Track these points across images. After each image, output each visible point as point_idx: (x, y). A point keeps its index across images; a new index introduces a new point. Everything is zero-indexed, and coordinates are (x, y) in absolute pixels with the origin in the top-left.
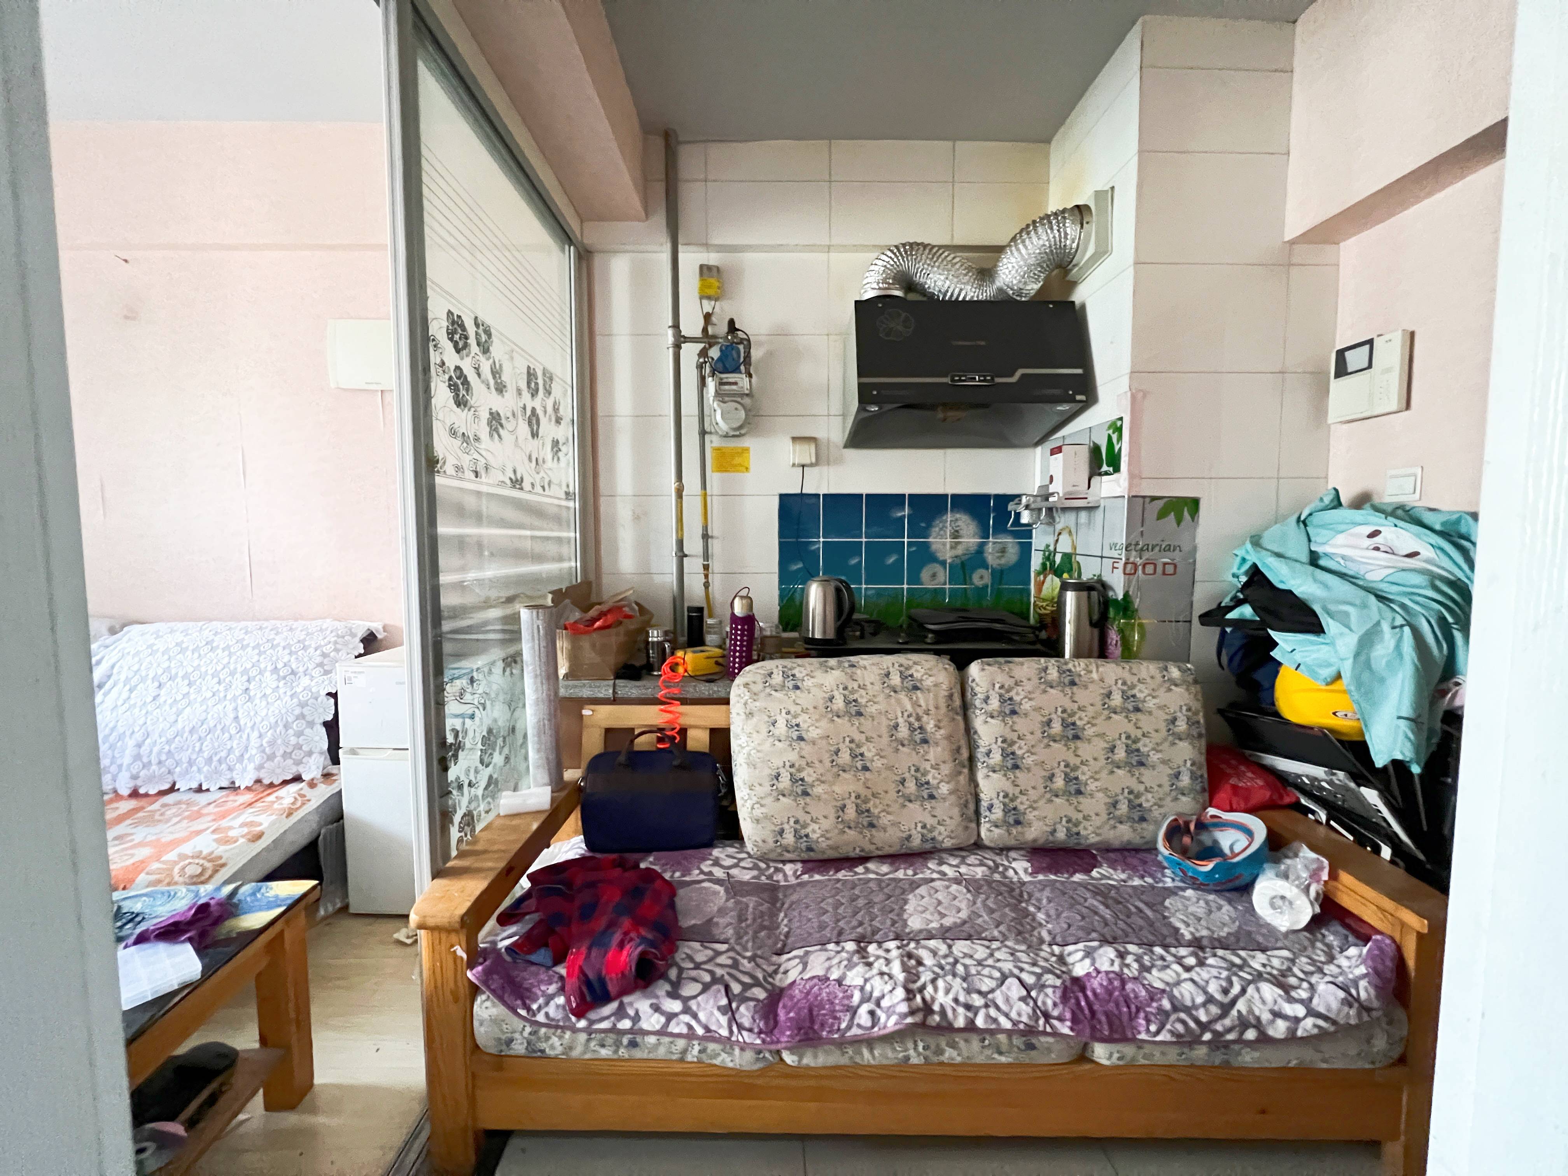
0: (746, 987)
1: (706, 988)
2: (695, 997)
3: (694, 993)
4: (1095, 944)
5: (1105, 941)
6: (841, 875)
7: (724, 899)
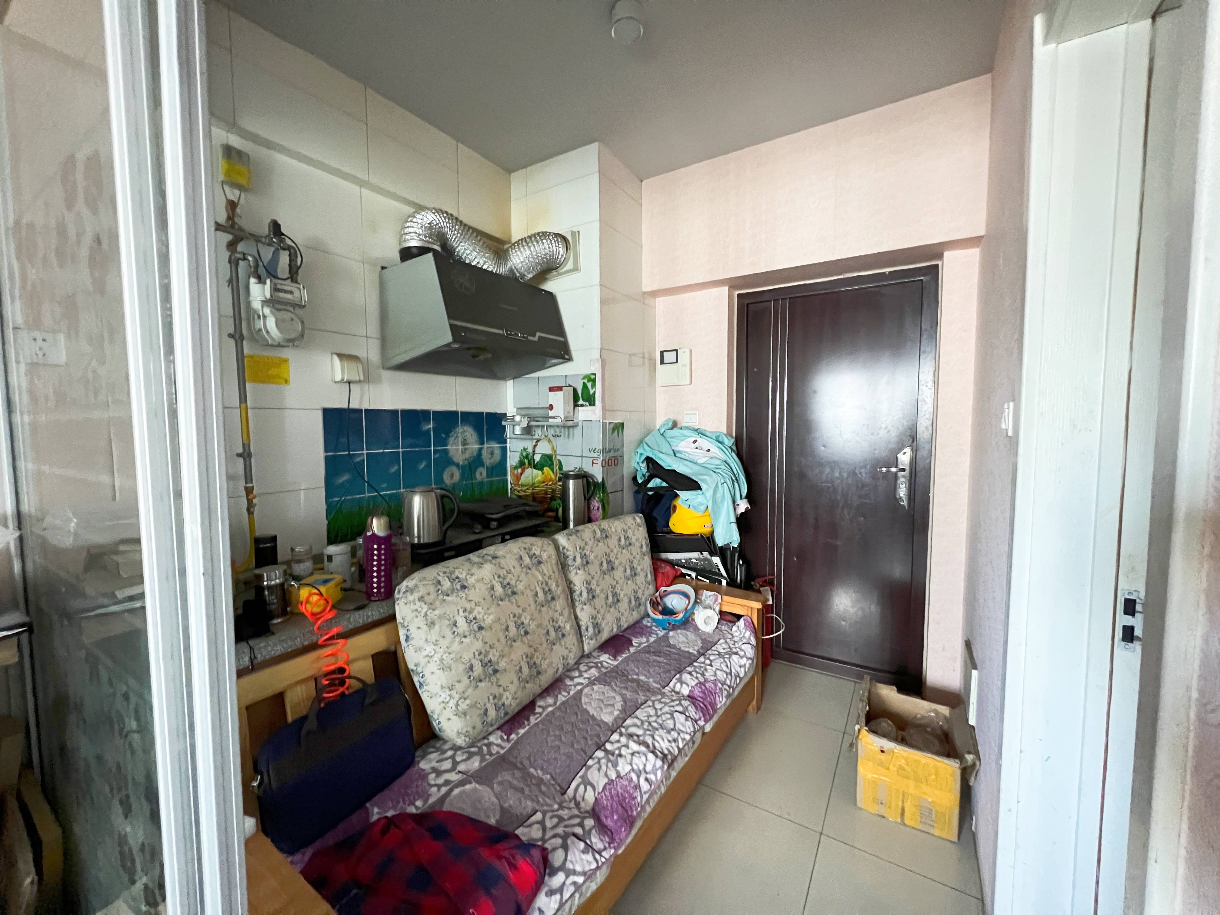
0: (581, 825)
1: (565, 848)
2: (566, 859)
3: (563, 857)
4: (678, 676)
5: (680, 672)
6: (533, 720)
7: (489, 790)
